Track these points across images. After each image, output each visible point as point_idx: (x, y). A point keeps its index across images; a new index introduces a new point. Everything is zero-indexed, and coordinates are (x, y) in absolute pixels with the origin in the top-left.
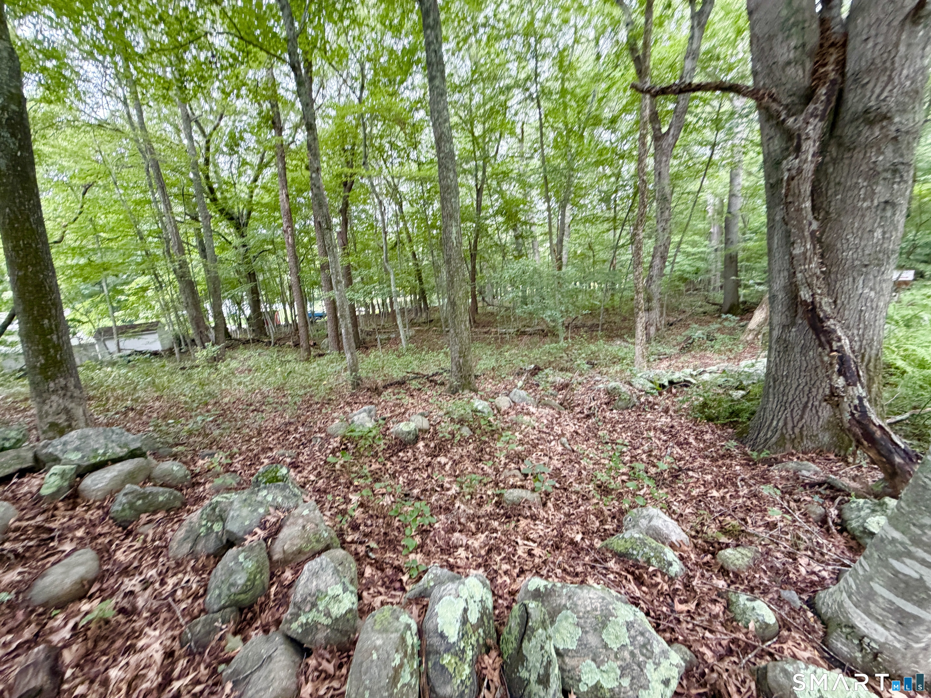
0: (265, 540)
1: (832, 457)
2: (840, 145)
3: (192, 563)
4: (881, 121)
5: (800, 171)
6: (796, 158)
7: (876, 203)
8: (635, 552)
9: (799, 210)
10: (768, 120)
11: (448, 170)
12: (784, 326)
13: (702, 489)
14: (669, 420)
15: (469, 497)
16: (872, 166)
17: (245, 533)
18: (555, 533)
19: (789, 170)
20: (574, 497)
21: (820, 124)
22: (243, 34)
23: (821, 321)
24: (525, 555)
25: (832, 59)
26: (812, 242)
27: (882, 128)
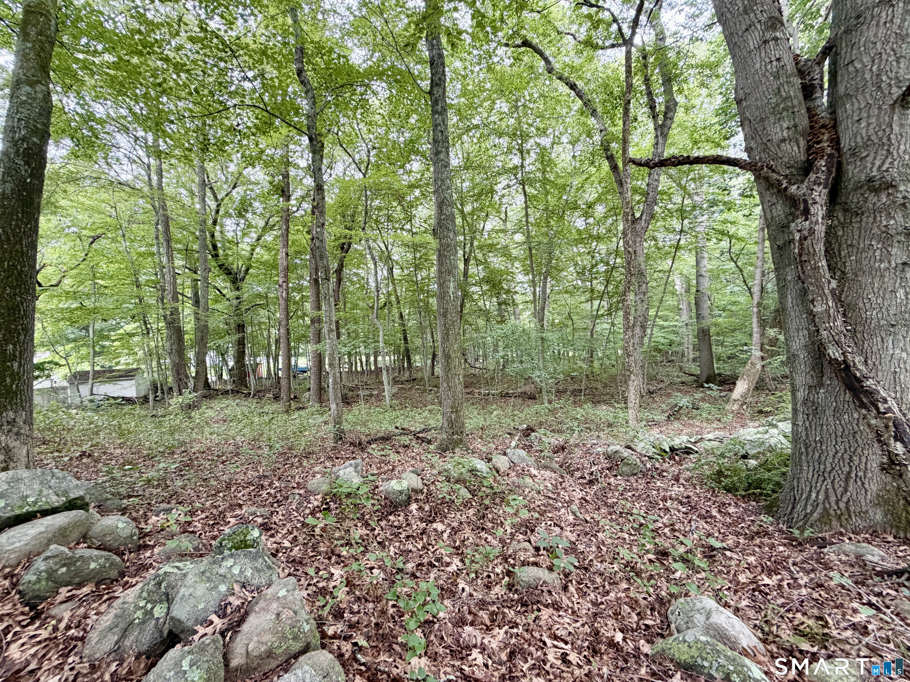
0: (223, 634)
1: (891, 539)
2: (846, 210)
3: (113, 668)
4: (887, 188)
5: (812, 232)
6: (806, 219)
7: (893, 264)
8: (706, 664)
9: (816, 268)
10: (768, 189)
11: (448, 229)
12: (810, 387)
13: (749, 574)
14: (682, 489)
15: (473, 575)
16: (883, 229)
17: (197, 622)
18: (587, 629)
19: (799, 231)
20: (599, 580)
21: (824, 191)
23: (859, 380)
24: (559, 662)
25: (825, 137)
26: (834, 300)
27: (889, 194)
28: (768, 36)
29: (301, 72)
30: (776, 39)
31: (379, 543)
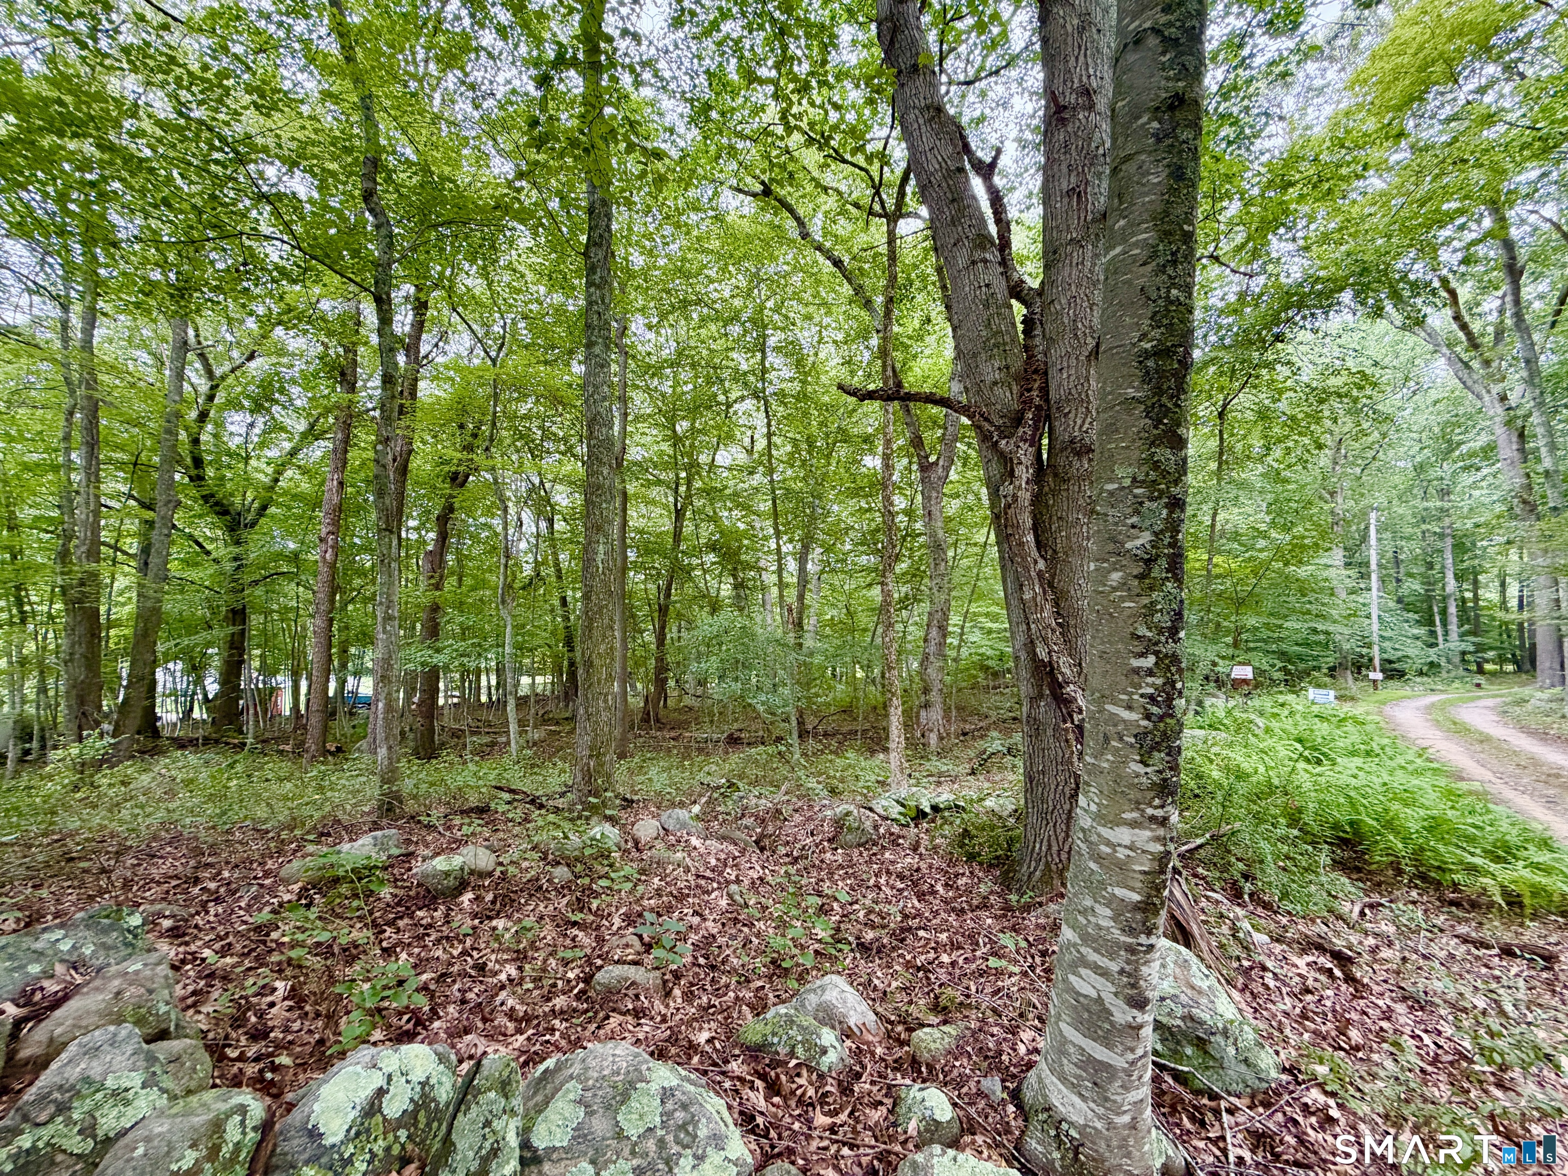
0: (18, 1023)
2: (1056, 475)
5: (1015, 498)
6: (1012, 483)
8: (776, 1040)
9: (1021, 544)
10: (983, 440)
11: (600, 461)
13: (932, 955)
14: (916, 860)
15: (530, 985)
19: (1006, 497)
20: (724, 979)
21: (1030, 449)
22: (304, 245)
23: (1061, 686)
25: (1036, 385)
26: (1041, 585)
27: (1090, 460)
28: (977, 255)
29: (371, 195)
30: (985, 261)
31: (384, 950)
